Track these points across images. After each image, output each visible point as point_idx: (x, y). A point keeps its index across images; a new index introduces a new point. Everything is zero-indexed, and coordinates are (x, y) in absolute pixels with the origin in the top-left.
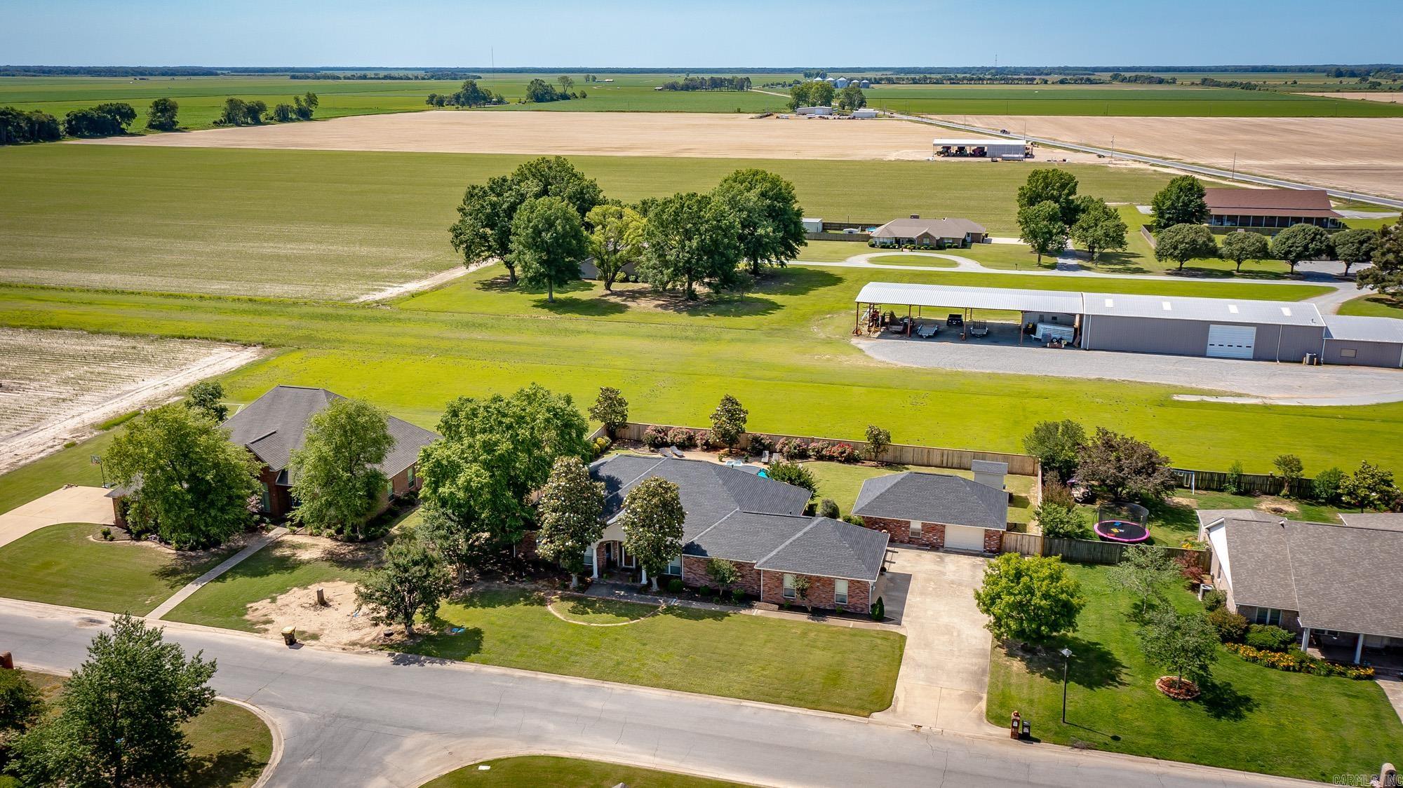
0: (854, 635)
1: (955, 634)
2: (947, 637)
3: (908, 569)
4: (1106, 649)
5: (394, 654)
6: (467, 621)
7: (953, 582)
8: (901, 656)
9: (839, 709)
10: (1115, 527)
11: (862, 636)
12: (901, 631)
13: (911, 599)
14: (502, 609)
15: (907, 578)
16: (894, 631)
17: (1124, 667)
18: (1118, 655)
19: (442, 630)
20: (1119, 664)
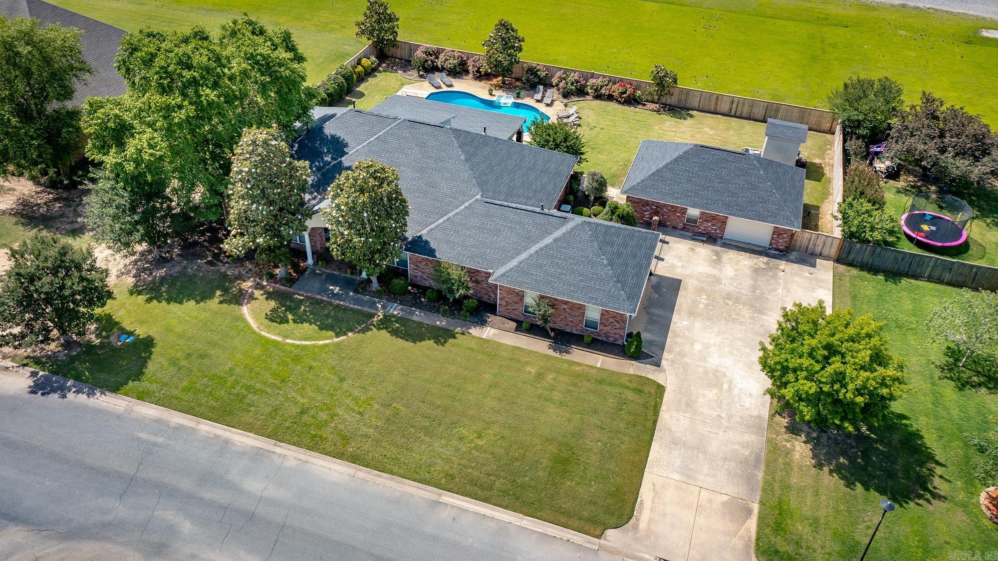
0: (601, 382)
1: (726, 386)
2: (715, 391)
3: (679, 271)
4: (915, 427)
5: (37, 373)
6: (142, 323)
7: (728, 296)
8: (655, 422)
9: (563, 520)
10: (925, 222)
11: (611, 384)
12: (659, 378)
13: (679, 322)
14: (190, 305)
15: (675, 285)
16: (650, 376)
17: (938, 463)
18: (931, 440)
19: (107, 337)
20: (931, 458)
